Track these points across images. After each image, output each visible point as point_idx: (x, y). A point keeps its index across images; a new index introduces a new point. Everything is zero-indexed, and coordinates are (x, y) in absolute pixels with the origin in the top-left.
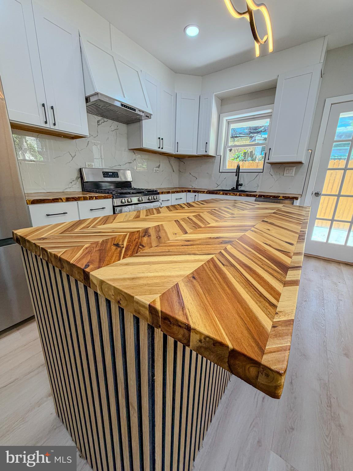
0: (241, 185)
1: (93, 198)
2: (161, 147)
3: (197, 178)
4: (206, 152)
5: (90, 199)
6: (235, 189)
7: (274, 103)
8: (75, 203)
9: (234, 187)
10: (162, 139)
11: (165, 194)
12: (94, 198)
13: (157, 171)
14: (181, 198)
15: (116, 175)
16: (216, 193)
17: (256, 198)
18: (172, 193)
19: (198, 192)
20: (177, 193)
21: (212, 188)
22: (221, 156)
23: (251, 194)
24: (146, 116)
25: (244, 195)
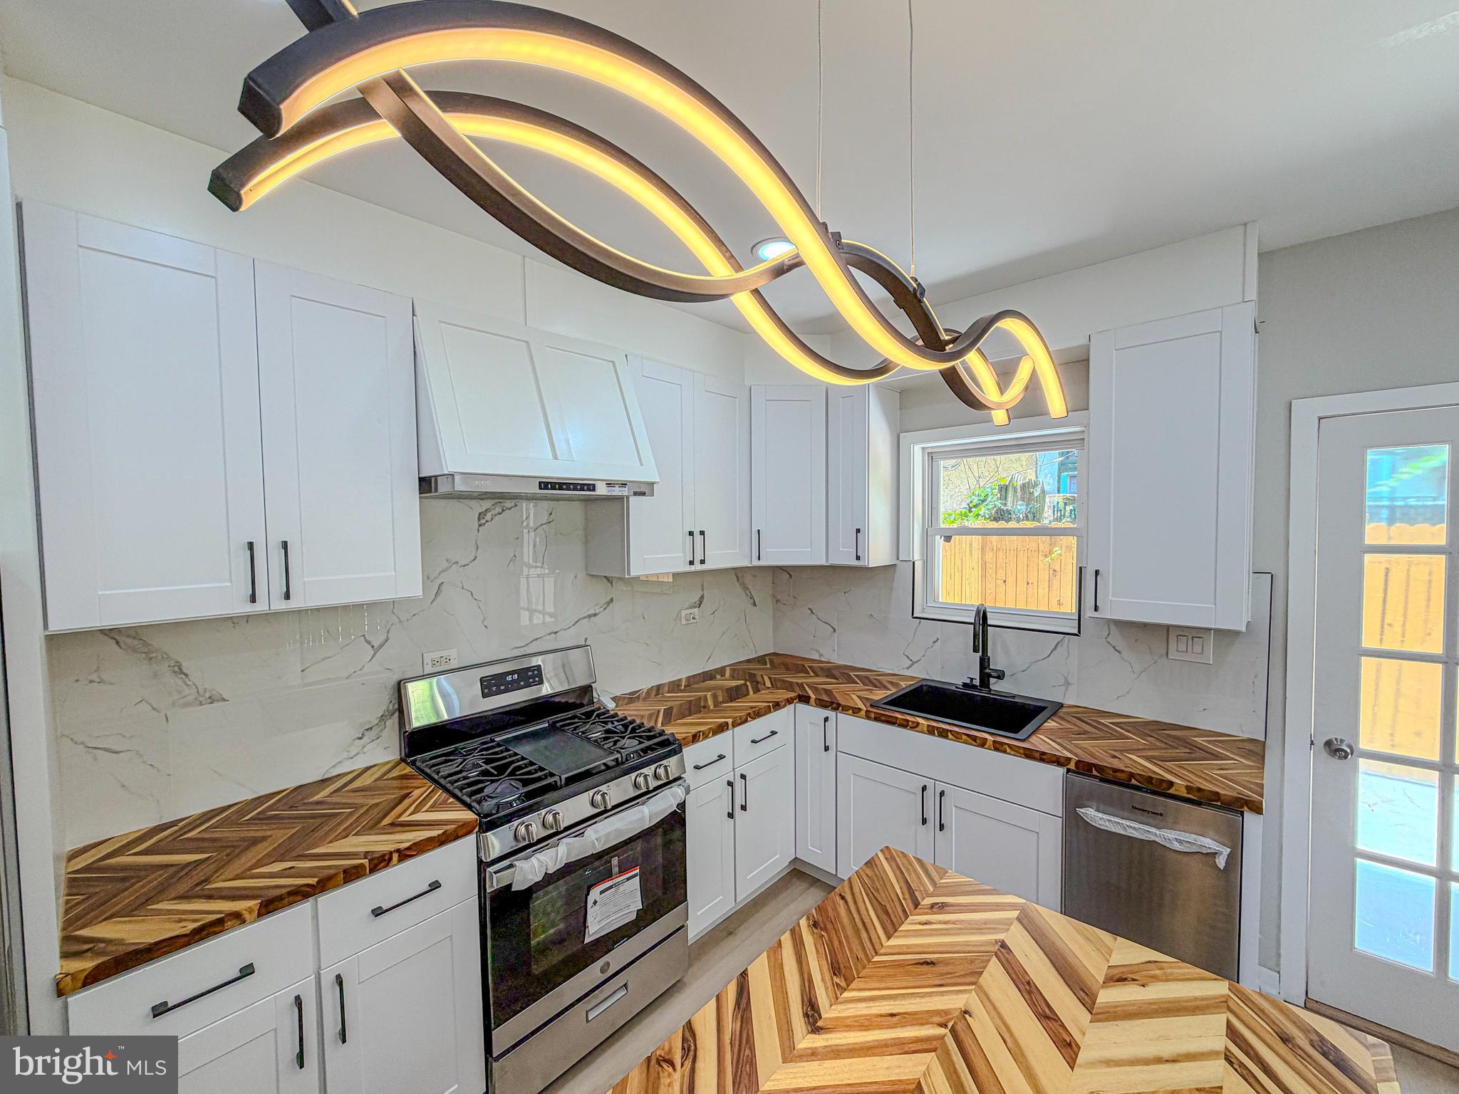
0: (1000, 676)
1: (390, 859)
2: (698, 557)
3: (835, 631)
4: (858, 558)
5: (374, 869)
6: (974, 687)
7: (1085, 410)
8: (305, 908)
9: (972, 679)
10: (702, 533)
11: (706, 737)
12: (395, 857)
13: (693, 618)
14: (774, 733)
15: (533, 677)
16: (904, 725)
17: (1068, 771)
18: (734, 726)
19: (834, 705)
20: (754, 719)
21: (893, 670)
22: (914, 563)
23: (1044, 753)
24: (635, 494)
25: (1017, 751)
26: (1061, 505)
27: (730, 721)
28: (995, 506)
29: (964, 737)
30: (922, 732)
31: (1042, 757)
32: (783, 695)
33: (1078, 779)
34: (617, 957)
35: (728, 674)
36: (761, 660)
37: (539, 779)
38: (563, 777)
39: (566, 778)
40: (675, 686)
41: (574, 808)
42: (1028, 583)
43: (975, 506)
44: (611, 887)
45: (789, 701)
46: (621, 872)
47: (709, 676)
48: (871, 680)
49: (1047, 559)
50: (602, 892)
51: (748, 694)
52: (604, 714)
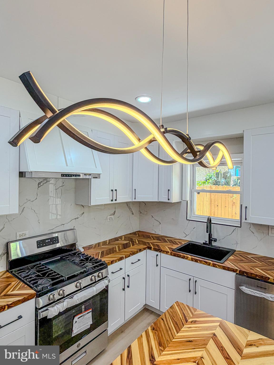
0: (215, 240)
2: (114, 198)
3: (160, 223)
4: (169, 199)
6: (207, 244)
7: (243, 153)
9: (206, 241)
10: (116, 190)
11: (116, 262)
12: (6, 307)
13: (112, 219)
14: (139, 260)
15: (55, 240)
16: (183, 258)
17: (237, 274)
18: (125, 258)
19: (160, 251)
20: (132, 255)
21: (179, 237)
22: (187, 201)
23: (229, 268)
24: (94, 178)
25: (220, 267)
26: (236, 180)
27: (124, 256)
28: (215, 180)
29: (203, 262)
30: (189, 260)
31: (228, 269)
32: (142, 247)
33: (240, 277)
34: (82, 342)
35: (123, 239)
36: (135, 233)
37: (58, 278)
38: (66, 277)
39: (67, 278)
40: (104, 243)
41: (70, 288)
42: (225, 207)
43: (208, 180)
44: (82, 316)
45: (145, 249)
46: (86, 310)
47: (116, 239)
48: (172, 241)
49: (232, 199)
50: (78, 318)
51: (130, 246)
52: (80, 253)
